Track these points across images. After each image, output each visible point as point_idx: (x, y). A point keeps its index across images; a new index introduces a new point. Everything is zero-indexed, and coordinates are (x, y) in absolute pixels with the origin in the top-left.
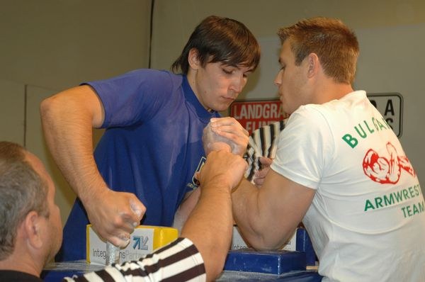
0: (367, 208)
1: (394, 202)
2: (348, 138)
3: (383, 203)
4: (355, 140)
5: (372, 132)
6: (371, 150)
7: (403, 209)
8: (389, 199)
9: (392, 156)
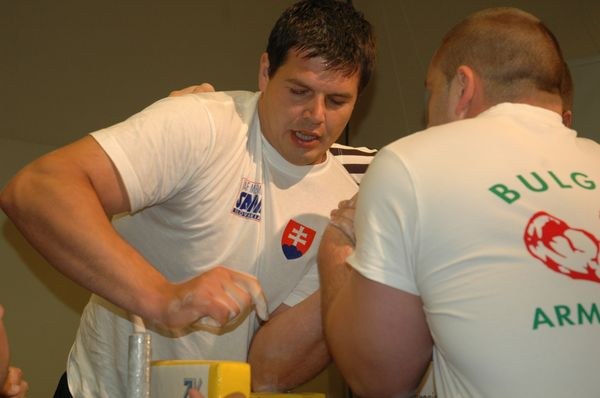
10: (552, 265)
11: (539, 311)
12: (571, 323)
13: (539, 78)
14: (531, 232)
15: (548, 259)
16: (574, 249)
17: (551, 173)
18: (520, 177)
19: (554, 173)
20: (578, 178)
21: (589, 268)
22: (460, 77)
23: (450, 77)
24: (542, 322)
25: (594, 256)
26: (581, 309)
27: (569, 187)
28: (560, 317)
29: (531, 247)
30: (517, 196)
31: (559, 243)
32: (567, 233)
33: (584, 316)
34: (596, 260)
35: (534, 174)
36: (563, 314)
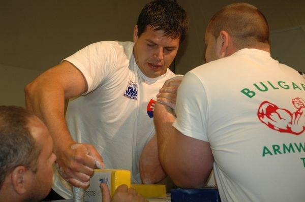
10: (271, 126)
11: (265, 148)
12: (280, 153)
13: (258, 36)
14: (261, 111)
15: (269, 123)
16: (281, 118)
17: (268, 82)
18: (255, 85)
19: (270, 82)
20: (281, 84)
21: (288, 127)
22: (221, 36)
23: (216, 37)
24: (267, 153)
25: (290, 122)
26: (284, 146)
27: (278, 88)
28: (275, 151)
29: (261, 118)
30: (254, 94)
31: (274, 116)
32: (277, 111)
33: (286, 150)
34: (291, 123)
35: (261, 83)
36: (276, 149)
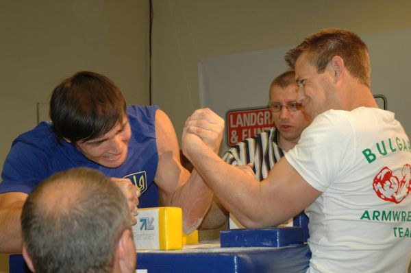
0: (363, 217)
1: (390, 220)
2: (368, 153)
3: (380, 218)
4: (374, 155)
5: (394, 150)
6: (386, 168)
7: (395, 229)
8: (387, 215)
9: (404, 177)
